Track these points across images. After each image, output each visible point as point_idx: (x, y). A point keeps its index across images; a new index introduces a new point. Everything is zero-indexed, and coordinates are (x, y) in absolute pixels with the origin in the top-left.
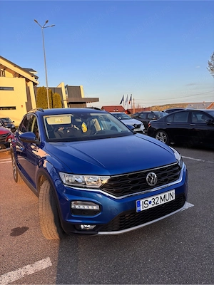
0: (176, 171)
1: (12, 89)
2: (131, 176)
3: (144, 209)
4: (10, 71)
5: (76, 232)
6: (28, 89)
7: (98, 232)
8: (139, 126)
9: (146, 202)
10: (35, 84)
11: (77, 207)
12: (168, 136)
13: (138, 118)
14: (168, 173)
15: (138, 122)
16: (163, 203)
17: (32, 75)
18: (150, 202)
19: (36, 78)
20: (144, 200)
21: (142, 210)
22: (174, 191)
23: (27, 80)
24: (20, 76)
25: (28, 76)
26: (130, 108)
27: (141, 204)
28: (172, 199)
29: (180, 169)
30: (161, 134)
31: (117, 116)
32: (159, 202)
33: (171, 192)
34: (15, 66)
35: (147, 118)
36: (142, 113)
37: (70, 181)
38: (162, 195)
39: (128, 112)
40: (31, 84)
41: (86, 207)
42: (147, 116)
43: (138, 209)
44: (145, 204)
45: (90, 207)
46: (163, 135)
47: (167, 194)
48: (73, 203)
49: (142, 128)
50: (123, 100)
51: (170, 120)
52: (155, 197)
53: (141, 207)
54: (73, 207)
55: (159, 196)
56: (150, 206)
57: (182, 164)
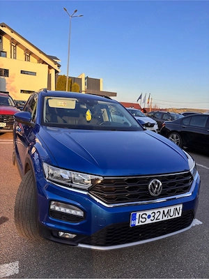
0: (187, 182)
1: (34, 74)
2: (129, 181)
3: (141, 224)
4: (35, 56)
5: (52, 239)
6: (49, 76)
7: (78, 243)
8: (152, 125)
9: (144, 216)
10: (56, 72)
11: (57, 208)
12: (182, 138)
13: (153, 117)
14: (176, 183)
15: (152, 121)
16: (165, 219)
17: (56, 63)
18: (149, 217)
19: (59, 66)
20: (141, 213)
21: (137, 224)
22: (181, 206)
23: (50, 67)
24: (44, 62)
25: (52, 64)
26: (146, 107)
27: (137, 217)
28: (177, 216)
29: (192, 179)
30: (175, 136)
31: (131, 112)
32: (160, 217)
33: (178, 207)
34: (41, 52)
35: (162, 118)
36: (158, 112)
37: (54, 175)
38: (166, 210)
39: (144, 110)
40: (52, 72)
41: (68, 211)
42: (162, 117)
43: (132, 223)
44: (142, 218)
45: (73, 212)
46: (177, 138)
47: (172, 208)
48: (53, 203)
49: (156, 127)
50: (140, 98)
51: (186, 123)
52: (156, 211)
53: (137, 220)
54: (52, 207)
55: (161, 210)
56: (149, 221)
57: (195, 173)
